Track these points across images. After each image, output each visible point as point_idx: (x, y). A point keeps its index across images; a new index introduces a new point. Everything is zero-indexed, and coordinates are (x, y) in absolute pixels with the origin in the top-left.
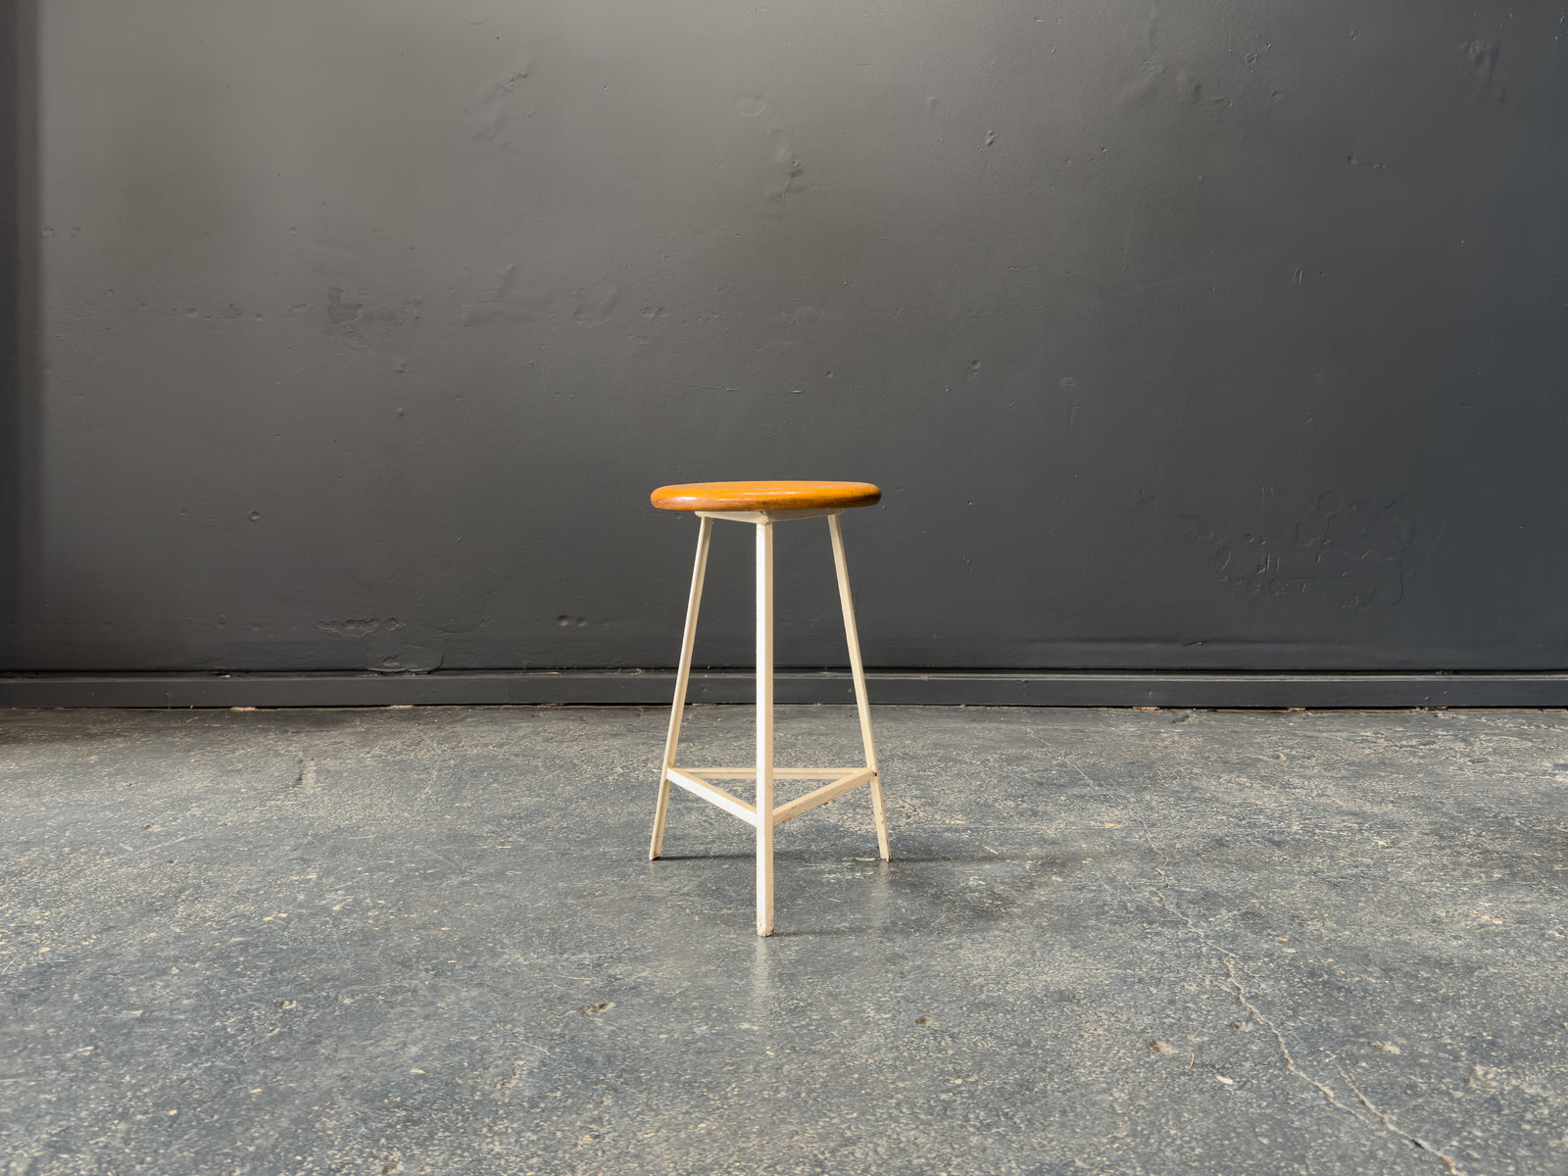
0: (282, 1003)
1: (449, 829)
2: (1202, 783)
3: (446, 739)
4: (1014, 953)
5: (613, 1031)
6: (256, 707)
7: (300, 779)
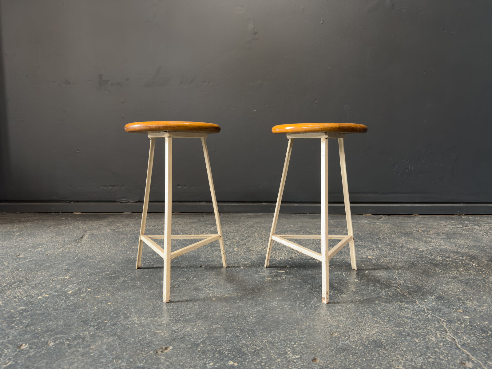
0: (22, 345)
6: (81, 213)
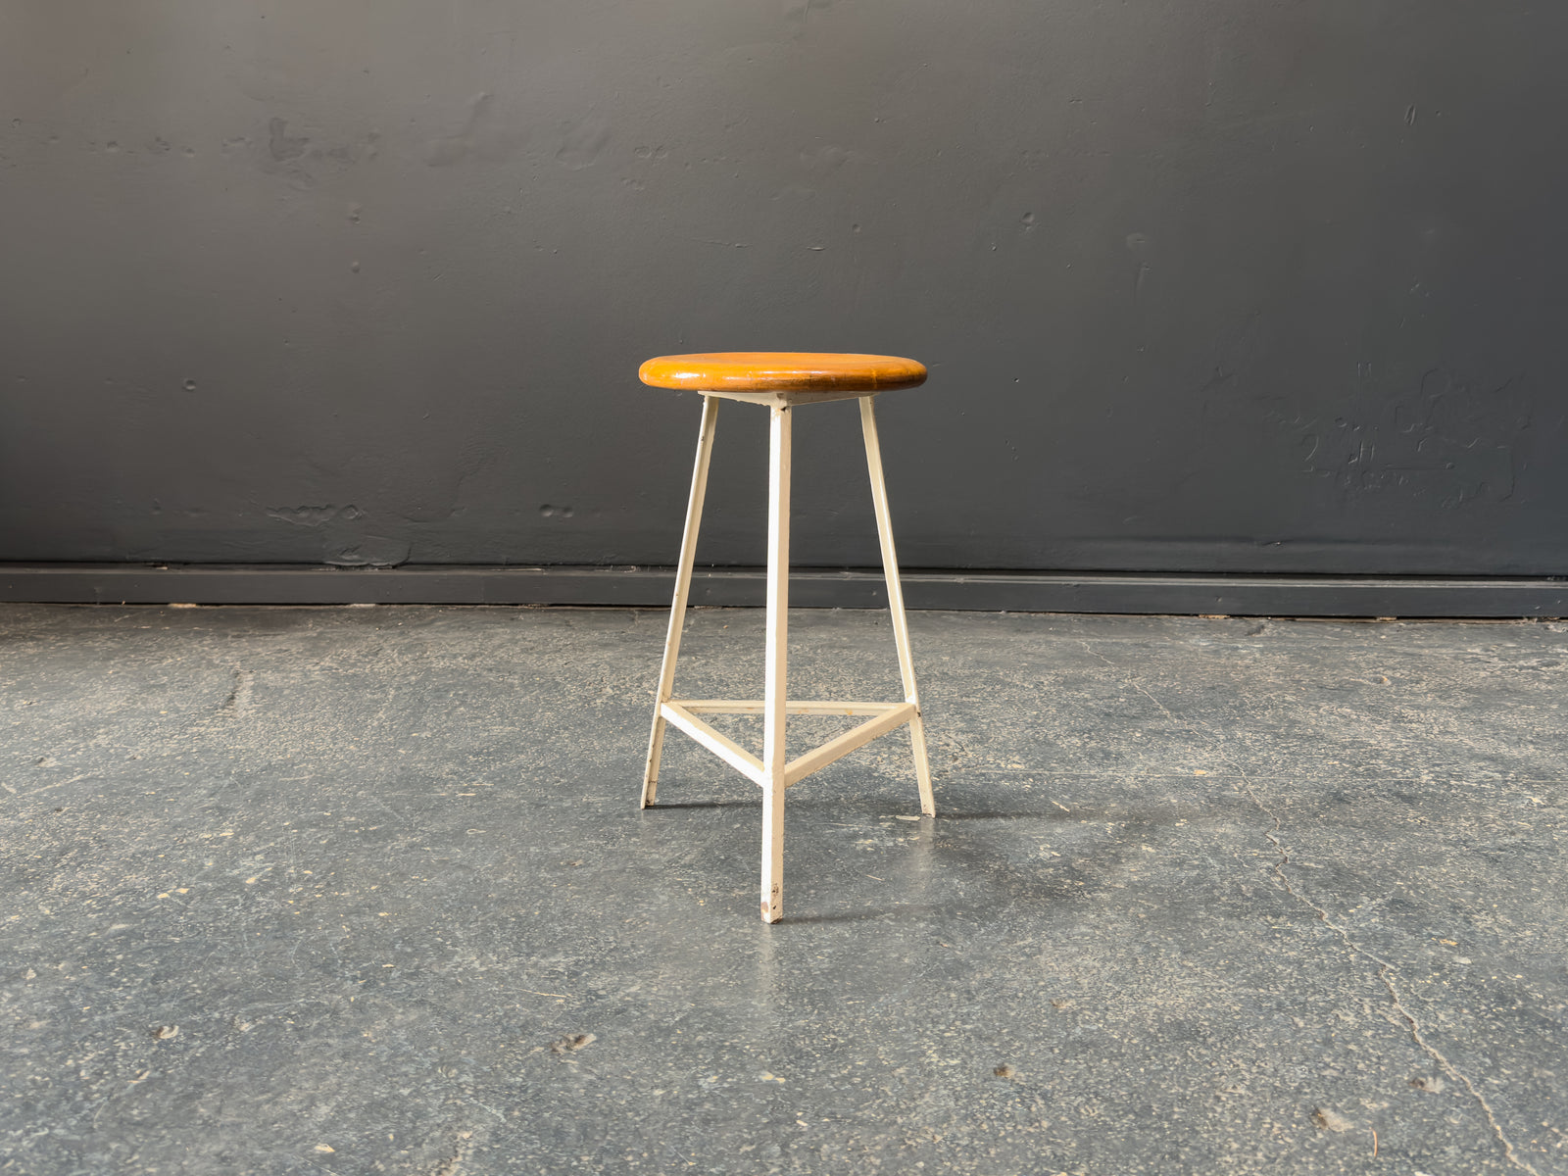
0: (160, 1030)
1: (402, 768)
2: (1299, 714)
3: (409, 649)
4: (1109, 961)
5: (591, 1083)
7: (233, 698)
